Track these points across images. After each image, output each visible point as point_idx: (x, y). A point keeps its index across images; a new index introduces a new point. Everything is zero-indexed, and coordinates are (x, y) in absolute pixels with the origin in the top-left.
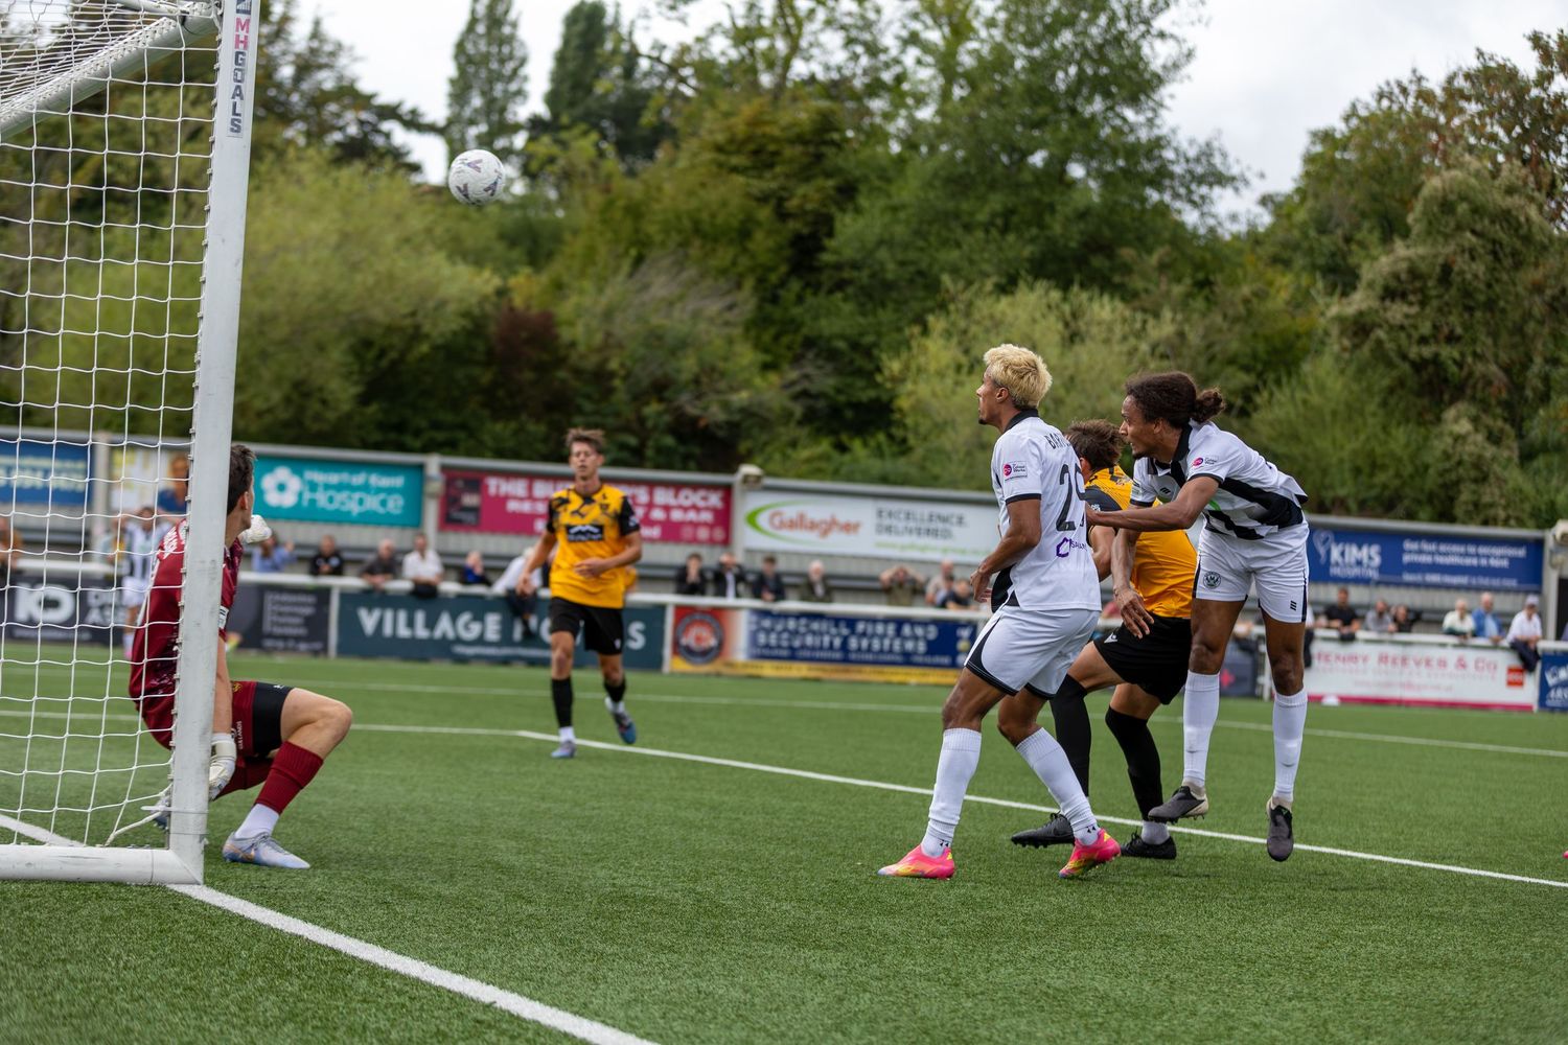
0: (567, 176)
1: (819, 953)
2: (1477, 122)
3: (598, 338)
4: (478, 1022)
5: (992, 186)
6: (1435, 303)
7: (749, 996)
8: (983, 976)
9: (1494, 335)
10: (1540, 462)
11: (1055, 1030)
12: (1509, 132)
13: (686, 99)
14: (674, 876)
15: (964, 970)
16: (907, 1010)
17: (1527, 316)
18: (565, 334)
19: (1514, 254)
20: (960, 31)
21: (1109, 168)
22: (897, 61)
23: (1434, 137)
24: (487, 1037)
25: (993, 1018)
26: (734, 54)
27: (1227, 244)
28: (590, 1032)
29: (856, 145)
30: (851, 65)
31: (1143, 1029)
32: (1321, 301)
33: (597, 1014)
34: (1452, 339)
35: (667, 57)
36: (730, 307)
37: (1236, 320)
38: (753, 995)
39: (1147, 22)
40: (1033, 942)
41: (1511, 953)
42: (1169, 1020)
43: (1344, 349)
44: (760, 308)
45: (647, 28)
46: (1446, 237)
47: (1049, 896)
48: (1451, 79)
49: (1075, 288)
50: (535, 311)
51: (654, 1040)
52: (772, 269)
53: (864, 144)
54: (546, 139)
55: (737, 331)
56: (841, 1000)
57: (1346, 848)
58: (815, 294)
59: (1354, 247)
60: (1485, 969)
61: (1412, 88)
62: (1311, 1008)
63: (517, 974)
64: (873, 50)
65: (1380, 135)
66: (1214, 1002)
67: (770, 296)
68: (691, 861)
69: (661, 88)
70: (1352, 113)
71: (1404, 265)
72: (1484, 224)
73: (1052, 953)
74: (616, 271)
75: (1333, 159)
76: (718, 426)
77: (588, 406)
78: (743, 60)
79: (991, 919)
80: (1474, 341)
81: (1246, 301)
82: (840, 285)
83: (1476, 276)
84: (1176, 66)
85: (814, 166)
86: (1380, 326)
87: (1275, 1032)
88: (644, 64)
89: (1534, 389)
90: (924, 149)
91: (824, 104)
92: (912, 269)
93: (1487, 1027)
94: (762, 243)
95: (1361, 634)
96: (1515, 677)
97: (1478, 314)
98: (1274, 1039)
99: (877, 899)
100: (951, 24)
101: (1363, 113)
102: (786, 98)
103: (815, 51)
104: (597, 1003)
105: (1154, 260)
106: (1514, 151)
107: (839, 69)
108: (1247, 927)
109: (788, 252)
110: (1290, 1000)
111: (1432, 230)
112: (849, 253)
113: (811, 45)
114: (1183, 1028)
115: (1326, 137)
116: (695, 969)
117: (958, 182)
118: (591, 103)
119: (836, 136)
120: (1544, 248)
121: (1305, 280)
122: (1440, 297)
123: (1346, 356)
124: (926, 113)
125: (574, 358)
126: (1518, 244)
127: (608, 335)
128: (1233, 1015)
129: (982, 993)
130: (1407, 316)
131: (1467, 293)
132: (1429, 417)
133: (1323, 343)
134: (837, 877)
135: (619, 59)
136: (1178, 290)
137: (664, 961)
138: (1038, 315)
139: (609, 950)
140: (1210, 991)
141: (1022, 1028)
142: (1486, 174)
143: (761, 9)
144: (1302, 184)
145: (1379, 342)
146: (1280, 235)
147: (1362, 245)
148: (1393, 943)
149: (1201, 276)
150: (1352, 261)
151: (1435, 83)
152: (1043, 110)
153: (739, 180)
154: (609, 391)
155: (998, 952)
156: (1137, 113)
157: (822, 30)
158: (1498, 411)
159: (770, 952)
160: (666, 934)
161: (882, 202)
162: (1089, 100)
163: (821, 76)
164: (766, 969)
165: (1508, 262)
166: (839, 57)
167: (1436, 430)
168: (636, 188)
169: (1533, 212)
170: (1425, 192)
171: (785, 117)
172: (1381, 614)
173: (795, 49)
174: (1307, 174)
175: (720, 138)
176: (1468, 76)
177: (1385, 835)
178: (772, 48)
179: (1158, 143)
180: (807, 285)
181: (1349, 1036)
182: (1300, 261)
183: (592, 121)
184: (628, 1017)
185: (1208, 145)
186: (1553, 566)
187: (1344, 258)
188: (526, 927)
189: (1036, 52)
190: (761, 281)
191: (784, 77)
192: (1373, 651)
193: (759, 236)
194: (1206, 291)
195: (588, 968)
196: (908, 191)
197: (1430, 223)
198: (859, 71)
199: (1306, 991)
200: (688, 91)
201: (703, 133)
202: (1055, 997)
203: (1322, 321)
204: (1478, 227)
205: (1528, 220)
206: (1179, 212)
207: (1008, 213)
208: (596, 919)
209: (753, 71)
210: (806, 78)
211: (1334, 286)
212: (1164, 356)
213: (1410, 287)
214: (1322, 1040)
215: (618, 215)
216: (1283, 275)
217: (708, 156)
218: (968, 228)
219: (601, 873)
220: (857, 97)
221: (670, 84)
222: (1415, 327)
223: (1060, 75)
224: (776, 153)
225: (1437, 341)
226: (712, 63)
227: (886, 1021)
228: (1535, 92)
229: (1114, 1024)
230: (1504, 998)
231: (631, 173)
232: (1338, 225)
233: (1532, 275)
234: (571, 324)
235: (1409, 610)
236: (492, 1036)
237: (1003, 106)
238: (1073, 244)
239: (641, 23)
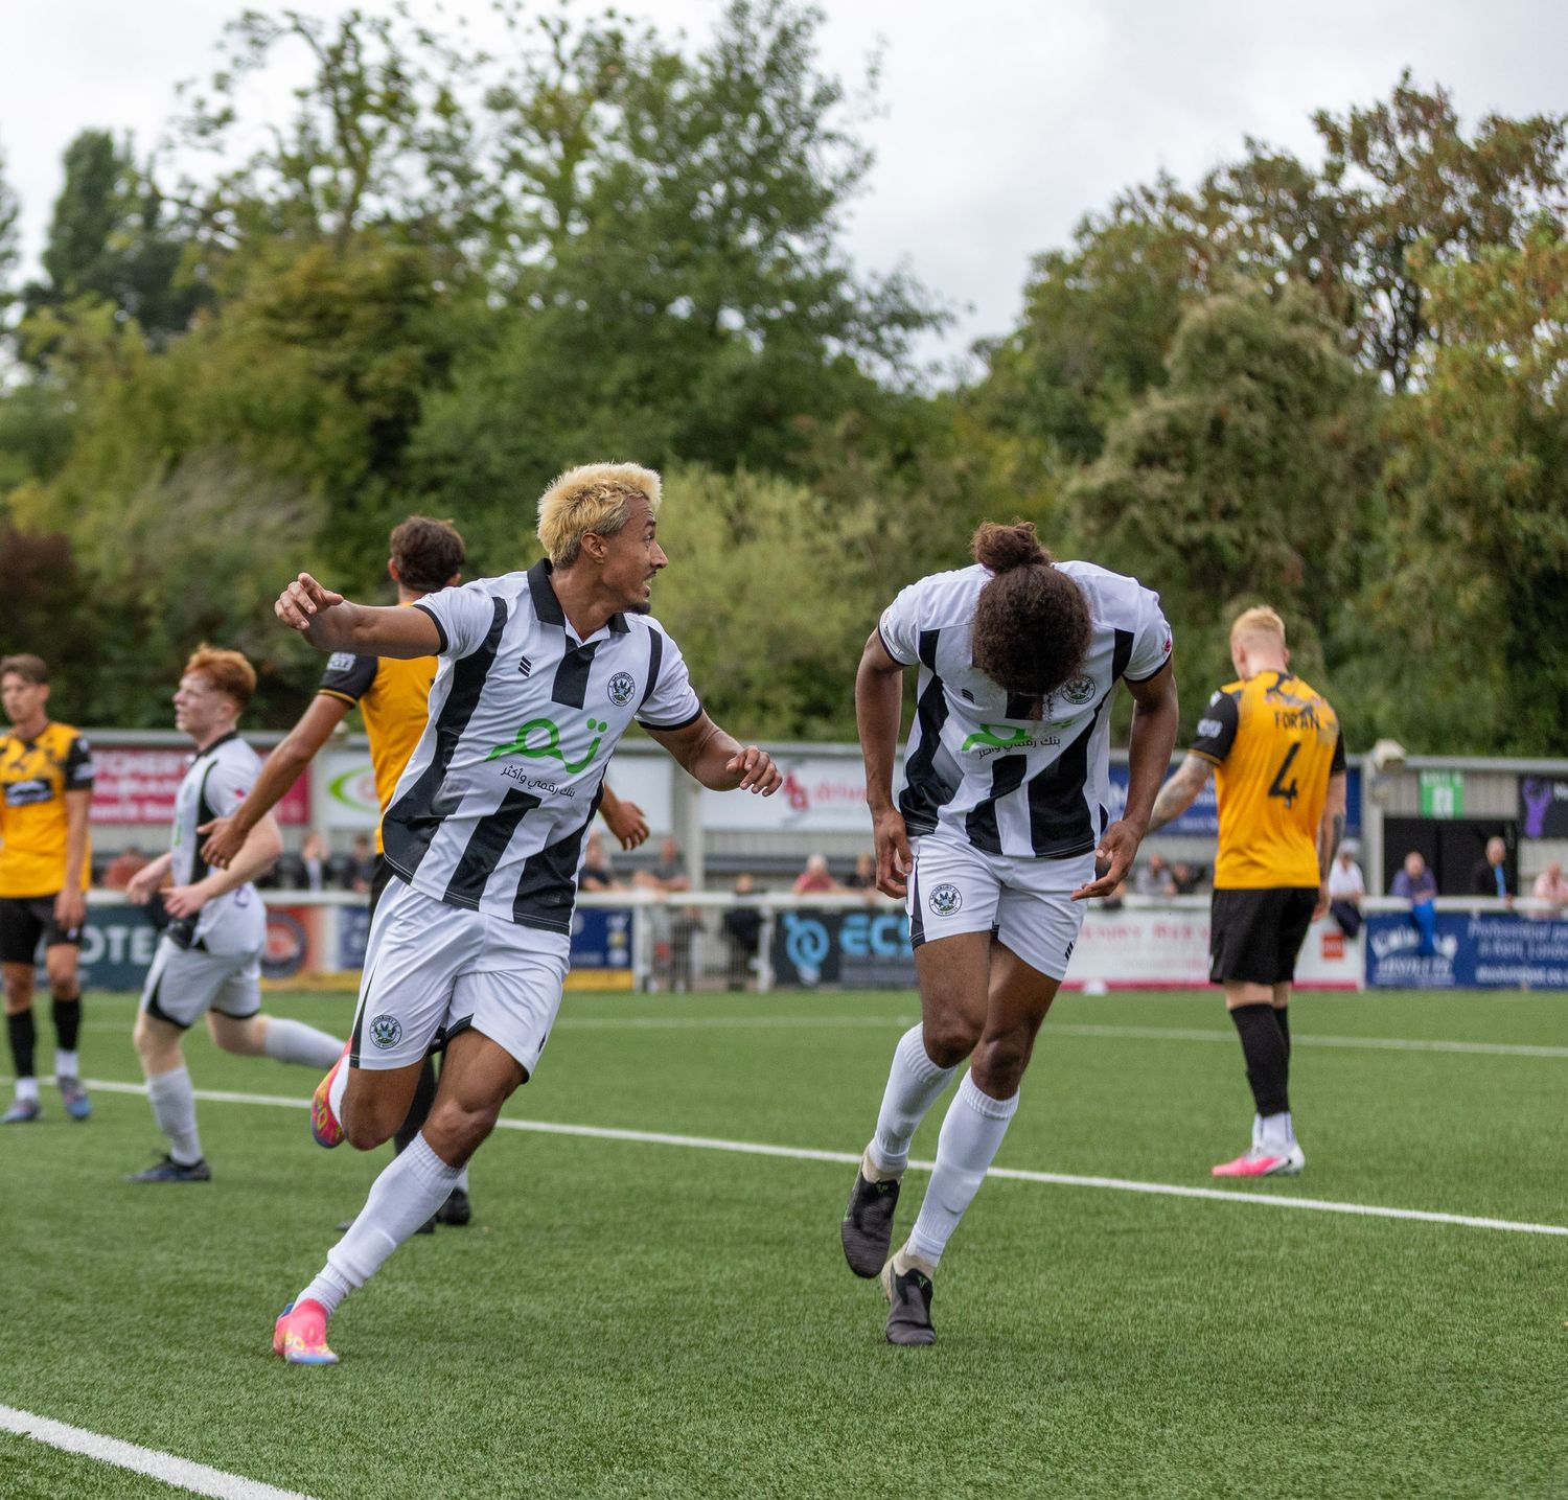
0: (78, 358)
1: (447, 1347)
2: (1248, 232)
3: (127, 566)
4: (8, 1459)
5: (622, 347)
6: (1205, 469)
7: (358, 1407)
8: (661, 1368)
9: (1284, 507)
10: (1354, 667)
11: (757, 1433)
12: (1289, 242)
13: (226, 252)
14: (255, 1256)
15: (636, 1360)
16: (564, 1416)
17: (1326, 480)
18: (85, 562)
19: (1305, 400)
20: (576, 147)
21: (774, 314)
22: (495, 190)
23: (1192, 253)
24: (19, 1478)
25: (677, 1420)
26: (287, 191)
27: (931, 406)
28: (153, 1466)
29: (447, 301)
30: (437, 196)
31: (872, 1426)
32: (1057, 472)
33: (162, 1442)
34: (1228, 514)
35: (199, 199)
36: (296, 517)
37: (949, 502)
38: (364, 1407)
39: (809, 123)
40: (724, 1319)
41: (1346, 1306)
42: (905, 1414)
43: (1089, 533)
44: (334, 516)
45: (170, 161)
46: (1216, 383)
47: (742, 1257)
48: (1210, 181)
49: (740, 472)
50: (44, 533)
51: (238, 1472)
52: (347, 465)
53: (459, 299)
54: (45, 313)
55: (306, 548)
56: (478, 1407)
57: (1123, 1177)
58: (403, 495)
59: (1096, 401)
60: (1313, 1328)
61: (1161, 194)
62: (1090, 1392)
63: (56, 1394)
64: (464, 177)
65: (1124, 256)
66: (963, 1388)
67: (345, 500)
68: (277, 1235)
69: (193, 239)
70: (1084, 229)
71: (1160, 423)
72: (1264, 364)
73: (749, 1332)
74: (146, 476)
75: (1064, 292)
76: (289, 670)
77: (118, 654)
78: (297, 199)
79: (668, 1291)
80: (1257, 515)
81: (961, 477)
82: (435, 485)
83: (1256, 432)
84: (852, 176)
85: (392, 332)
86: (1135, 501)
87: (1043, 1423)
88: (169, 210)
89: (1340, 574)
90: (536, 302)
91: (401, 250)
92: (523, 459)
93: (1320, 1405)
94: (333, 432)
95: (1130, 900)
96: (1333, 946)
97: (1262, 481)
98: (1042, 1433)
99: (519, 1273)
100: (564, 140)
101: (1098, 227)
102: (354, 244)
103: (390, 183)
104: (160, 1427)
105: (839, 429)
106: (1298, 264)
107: (421, 203)
108: (1001, 1286)
109: (366, 442)
110: (1061, 1380)
111: (1197, 375)
112: (444, 443)
113: (385, 174)
114: (924, 1423)
115: (1052, 262)
116: (288, 1376)
117: (581, 343)
118: (104, 263)
119: (420, 290)
120: (1342, 392)
121: (1034, 446)
122: (1210, 460)
123: (1093, 542)
124: (536, 255)
125: (96, 592)
126: (1309, 387)
127: (140, 560)
128: (987, 1404)
129: (661, 1389)
130: (1170, 487)
131: (1245, 454)
132: (1204, 615)
133: (1062, 527)
134: (465, 1245)
135: (137, 205)
136: (872, 467)
137: (247, 1366)
138: (692, 508)
139: (174, 1357)
140: (957, 1373)
141: (715, 1432)
142: (1262, 298)
143: (317, 131)
144: (1026, 322)
145: (1135, 524)
146: (1001, 390)
147: (1105, 397)
148: (1191, 1299)
149: (901, 447)
150: (1095, 418)
151: (1189, 185)
152: (683, 245)
153: (299, 352)
154: (143, 634)
155: (680, 1335)
156: (805, 240)
157: (396, 155)
158: (1294, 604)
159: (383, 1350)
160: (248, 1331)
161: (478, 375)
162: (742, 227)
163: (399, 213)
164: (380, 1370)
165: (1297, 411)
166: (422, 187)
167: (1212, 632)
168: (162, 370)
169: (1326, 346)
170: (1186, 326)
171: (354, 269)
172: (1156, 873)
173: (363, 182)
174: (1031, 312)
175: (272, 299)
176: (1234, 174)
177: (1174, 1159)
178: (335, 181)
179: (835, 278)
180: (393, 484)
181: (1139, 1424)
182: (1027, 422)
183: (105, 287)
184: (203, 1443)
185: (896, 278)
186: (1375, 800)
187: (1084, 412)
188: (66, 1332)
189: (671, 172)
190: (334, 482)
191: (349, 217)
192: (1147, 922)
193: (327, 423)
194: (908, 468)
195: (148, 1382)
196: (515, 358)
197: (1194, 366)
198: (447, 204)
199: (1080, 1367)
200: (227, 241)
201: (251, 296)
202: (755, 1390)
203: (1060, 501)
204: (1256, 368)
205: (1321, 356)
206: (869, 366)
207: (647, 379)
208: (157, 1316)
209: (310, 211)
210: (378, 218)
211: (1073, 451)
212: (860, 556)
213: (1170, 450)
214: (1105, 1431)
215: (143, 404)
216: (1006, 439)
217: (256, 324)
218: (595, 400)
219: (162, 1257)
220: (446, 238)
221: (205, 234)
222: (1180, 500)
223: (703, 196)
224: (345, 317)
225: (1210, 519)
226: (257, 205)
227: (538, 1432)
228: (1323, 189)
229: (833, 1421)
230: (1340, 1365)
231: (159, 350)
232: (1076, 373)
233: (1327, 426)
234: (90, 548)
235: (1190, 866)
236: (26, 1478)
237: (631, 243)
238: (727, 418)
239: (162, 156)
